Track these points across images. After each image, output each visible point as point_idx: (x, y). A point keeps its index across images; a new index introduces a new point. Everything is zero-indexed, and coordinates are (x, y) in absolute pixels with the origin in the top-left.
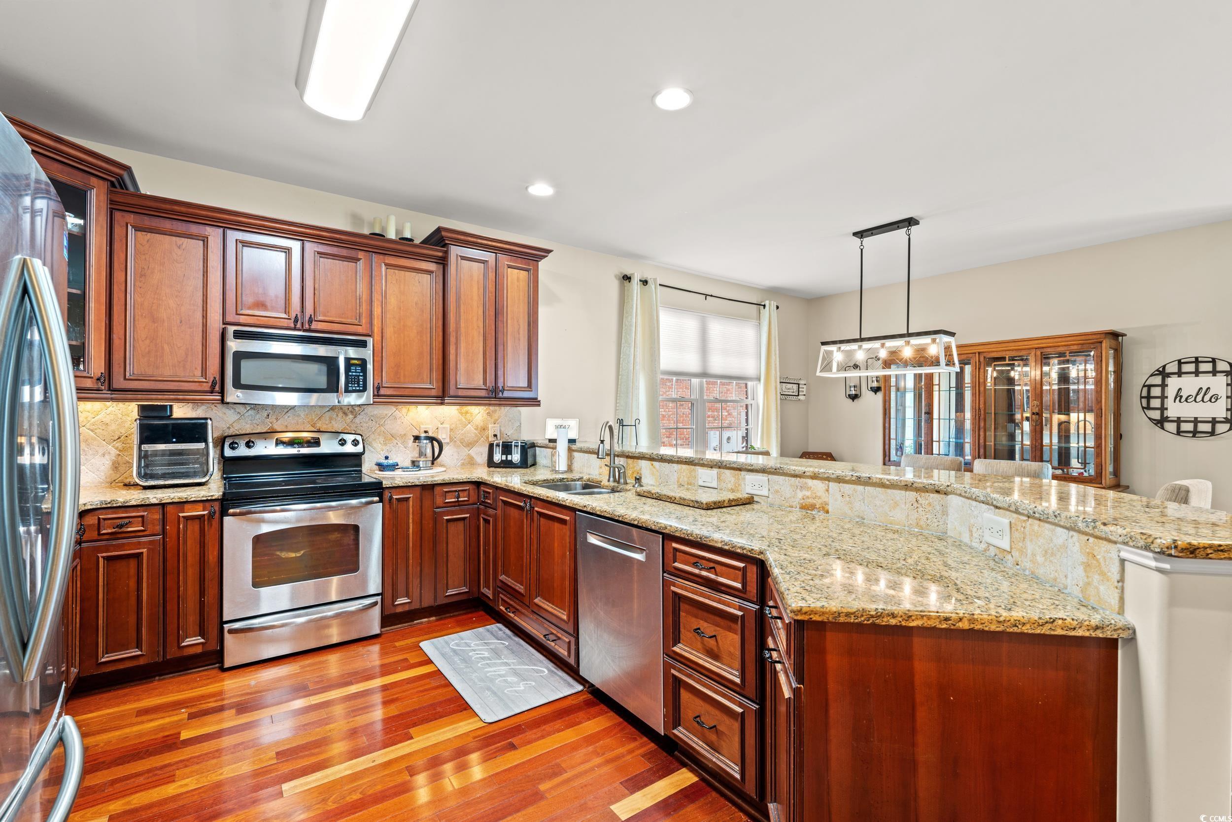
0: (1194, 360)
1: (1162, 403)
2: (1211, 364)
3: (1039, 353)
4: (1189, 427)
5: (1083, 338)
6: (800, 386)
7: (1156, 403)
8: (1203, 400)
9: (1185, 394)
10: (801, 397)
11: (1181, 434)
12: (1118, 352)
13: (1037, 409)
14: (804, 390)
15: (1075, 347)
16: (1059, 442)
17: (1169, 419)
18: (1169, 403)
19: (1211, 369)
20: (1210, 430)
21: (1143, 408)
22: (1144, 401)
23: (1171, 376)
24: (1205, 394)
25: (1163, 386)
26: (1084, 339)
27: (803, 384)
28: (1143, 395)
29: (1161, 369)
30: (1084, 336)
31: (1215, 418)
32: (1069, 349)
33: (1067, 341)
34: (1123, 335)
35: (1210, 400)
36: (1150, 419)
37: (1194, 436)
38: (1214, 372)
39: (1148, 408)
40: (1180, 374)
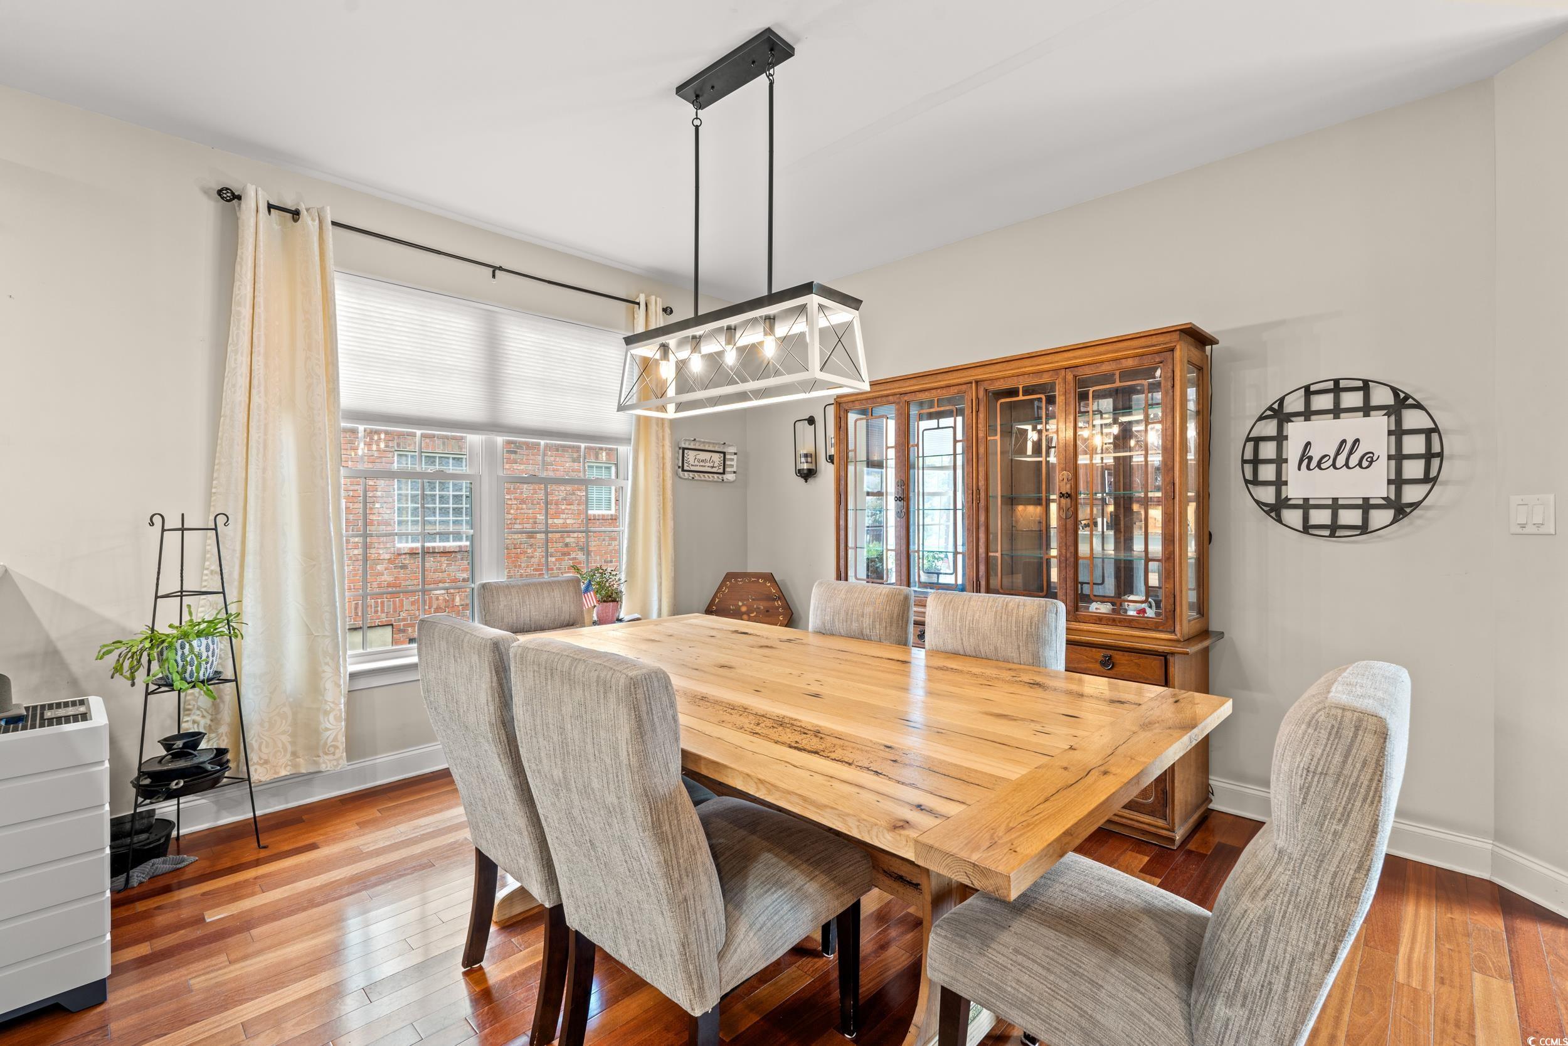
0: (1331, 385)
1: (1279, 473)
2: (1361, 393)
3: (1070, 377)
4: (1321, 517)
5: (1142, 342)
6: (728, 457)
7: (1267, 472)
8: (1347, 465)
9: (1316, 453)
10: (730, 477)
11: (1311, 531)
12: (1203, 373)
13: (1068, 486)
14: (734, 463)
15: (1130, 363)
16: (1116, 549)
17: (1291, 502)
18: (1291, 470)
19: (1360, 404)
20: (1360, 523)
21: (1247, 482)
22: (1248, 468)
23: (1293, 419)
24: (1351, 453)
25: (1280, 438)
26: (1144, 344)
27: (731, 454)
28: (1246, 458)
29: (1276, 406)
30: (1143, 340)
31: (1368, 499)
32: (1119, 366)
33: (1116, 351)
34: (1212, 341)
35: (1360, 464)
36: (1258, 502)
37: (1332, 535)
38: (1367, 409)
39: (1255, 482)
40: (1308, 414)
